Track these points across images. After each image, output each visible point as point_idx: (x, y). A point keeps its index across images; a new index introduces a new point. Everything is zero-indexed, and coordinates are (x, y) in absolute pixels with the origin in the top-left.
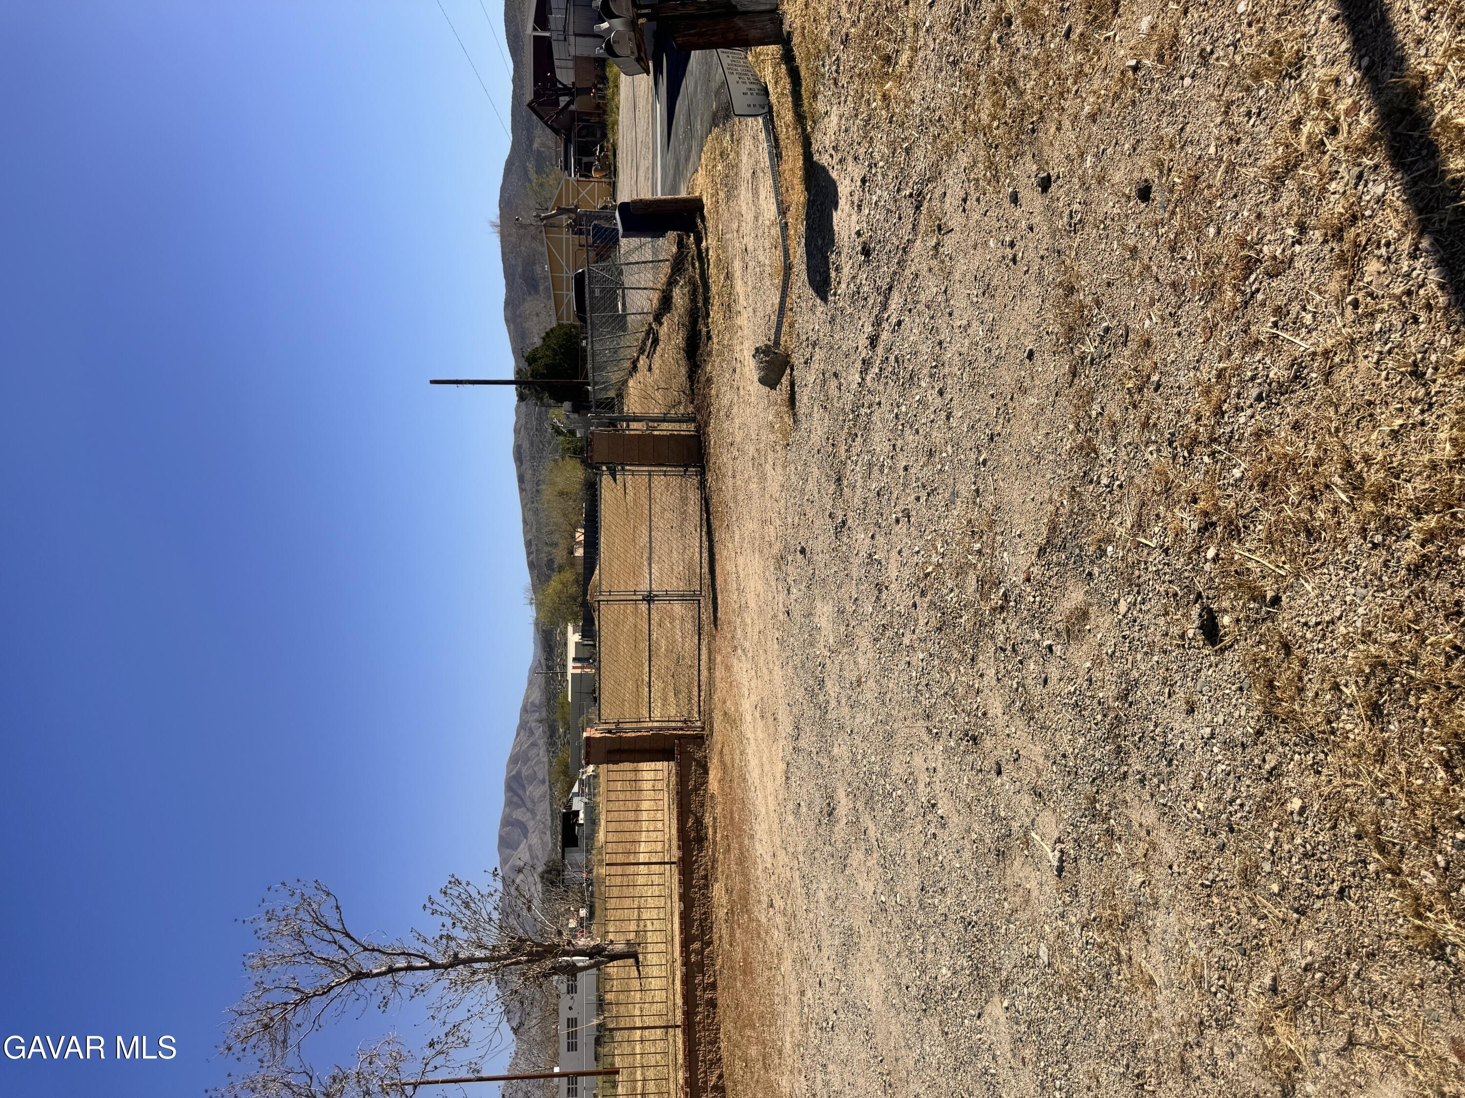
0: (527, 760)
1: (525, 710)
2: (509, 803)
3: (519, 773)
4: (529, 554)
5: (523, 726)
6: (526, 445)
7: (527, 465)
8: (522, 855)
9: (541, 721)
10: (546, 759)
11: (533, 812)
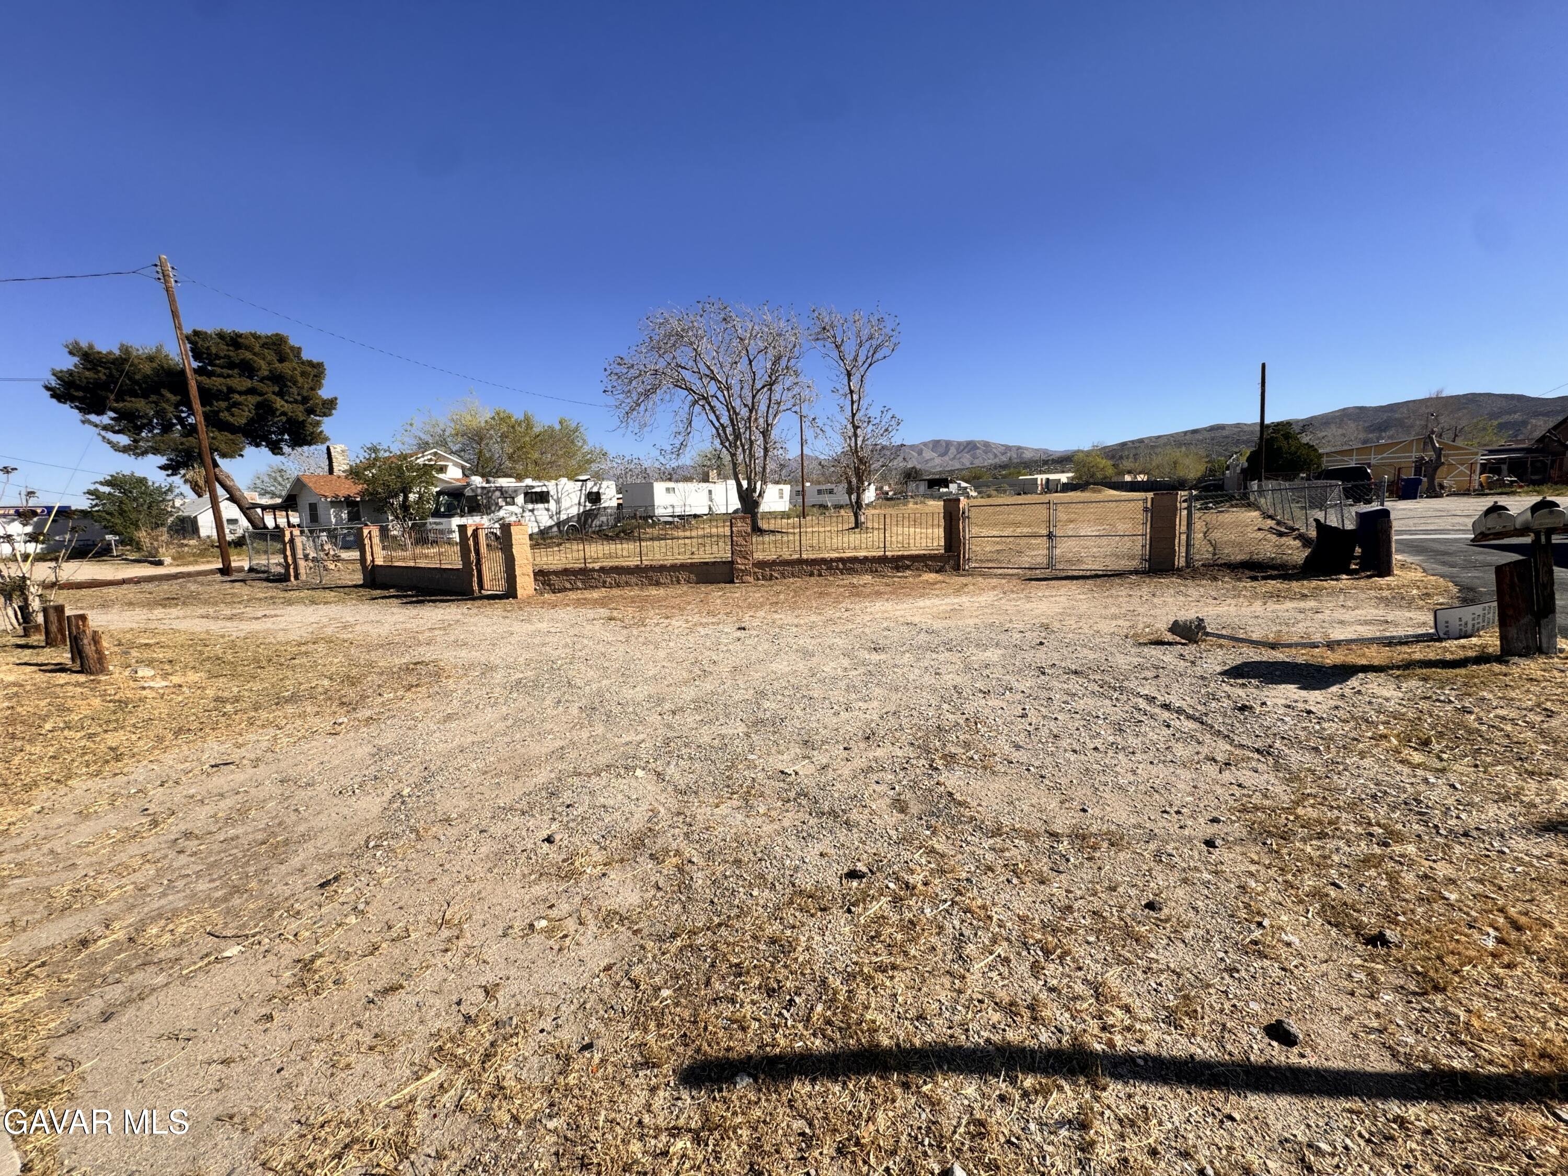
0: (986, 452)
1: (1019, 448)
4: (1133, 442)
5: (1008, 448)
6: (1225, 433)
7: (1208, 435)
8: (928, 454)
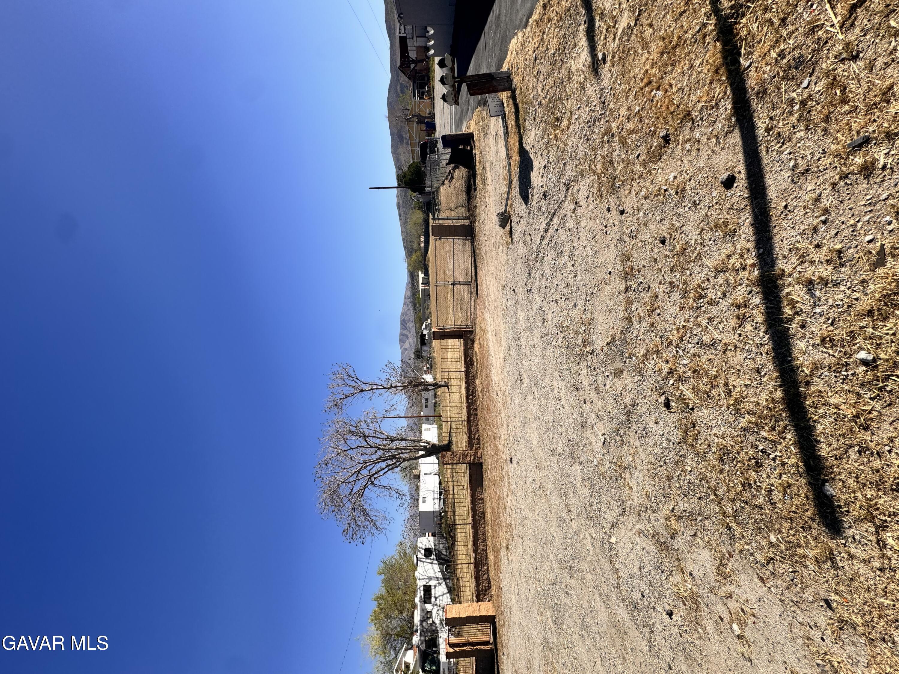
0: (407, 315)
1: (405, 298)
2: (402, 328)
3: (404, 319)
4: (404, 243)
5: (405, 303)
6: (401, 202)
7: (401, 210)
8: (407, 345)
9: (411, 303)
10: (413, 316)
11: (410, 332)
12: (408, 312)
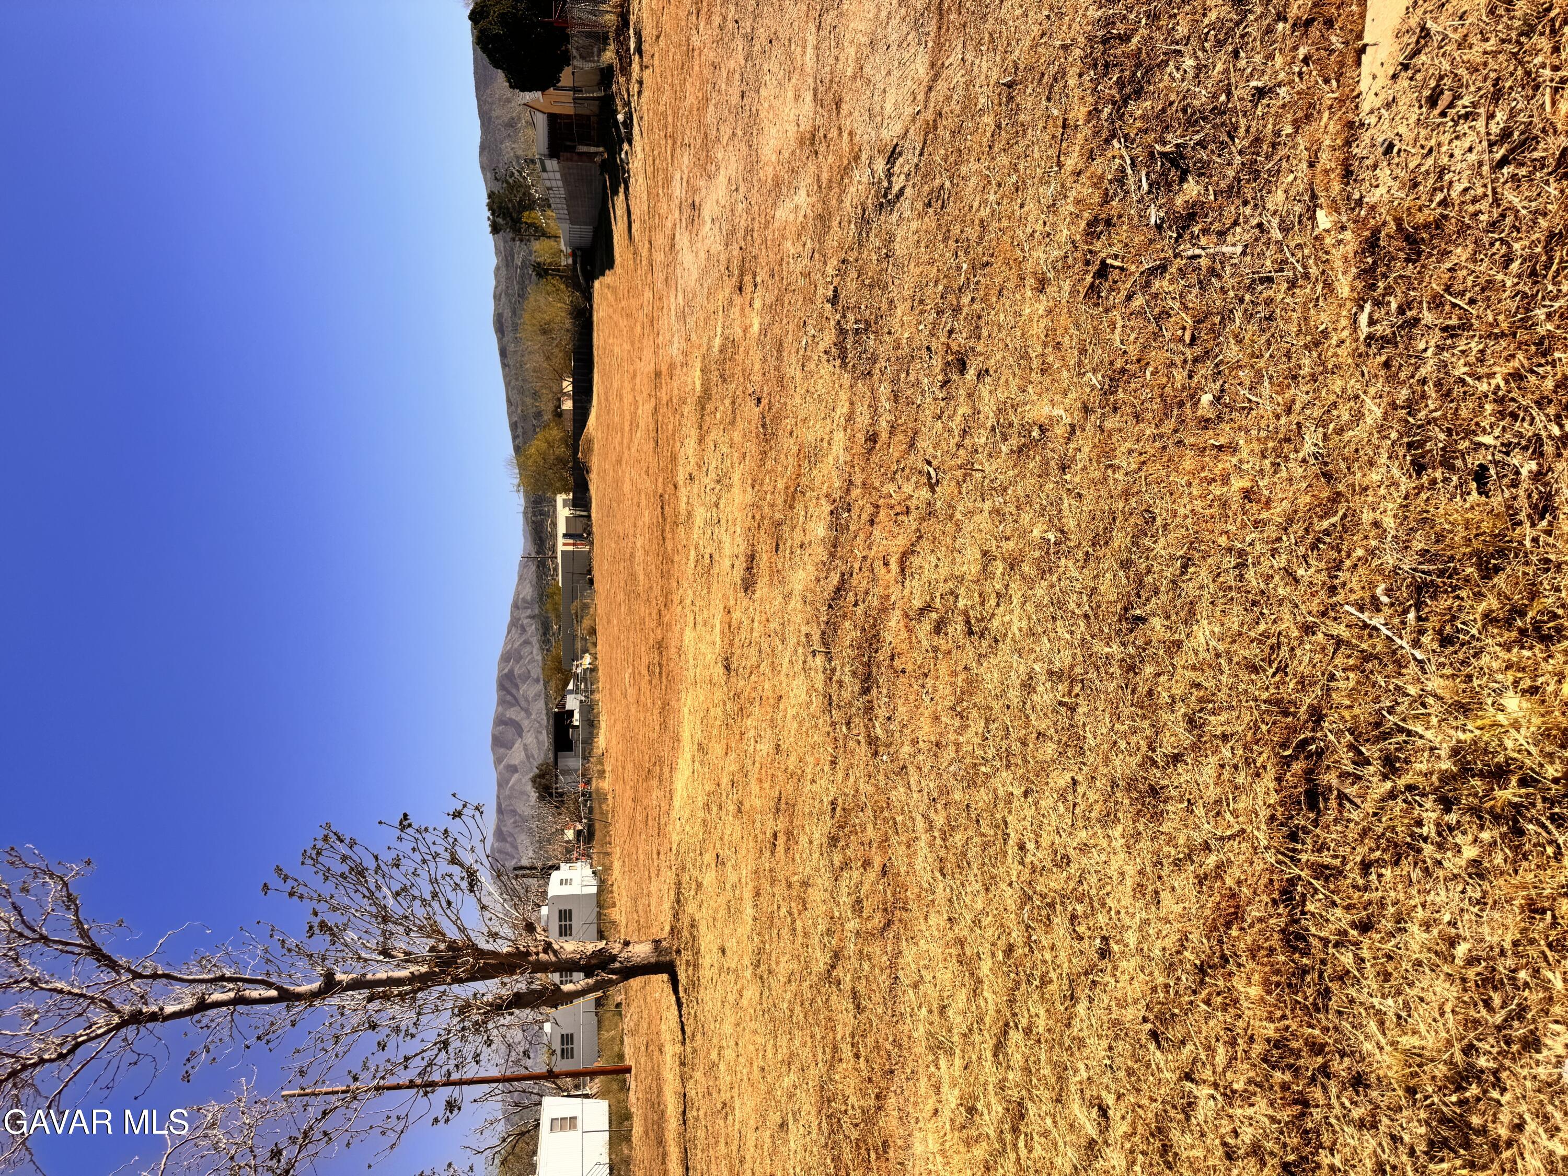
0: (519, 658)
1: (515, 606)
2: (502, 702)
3: (511, 672)
5: (514, 623)
8: (516, 755)
9: (532, 617)
10: (539, 658)
11: (527, 712)
12: (527, 649)
